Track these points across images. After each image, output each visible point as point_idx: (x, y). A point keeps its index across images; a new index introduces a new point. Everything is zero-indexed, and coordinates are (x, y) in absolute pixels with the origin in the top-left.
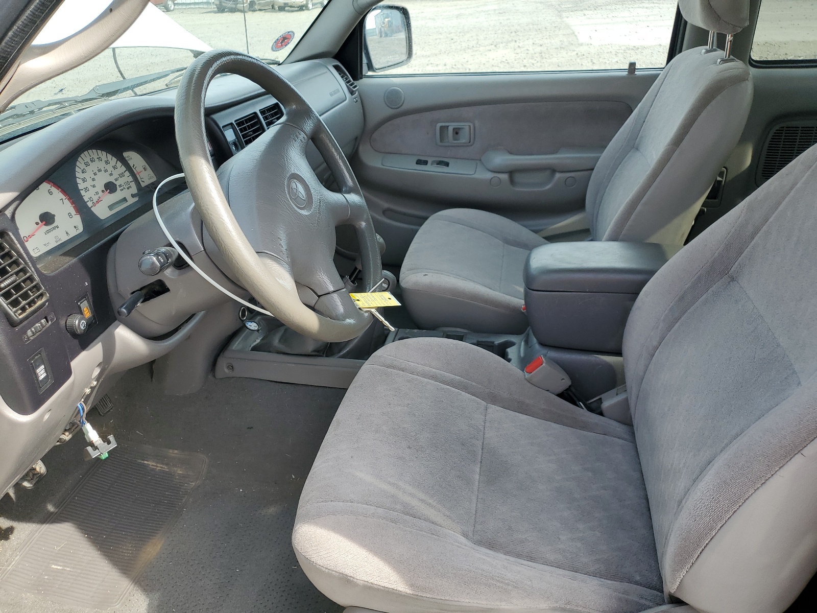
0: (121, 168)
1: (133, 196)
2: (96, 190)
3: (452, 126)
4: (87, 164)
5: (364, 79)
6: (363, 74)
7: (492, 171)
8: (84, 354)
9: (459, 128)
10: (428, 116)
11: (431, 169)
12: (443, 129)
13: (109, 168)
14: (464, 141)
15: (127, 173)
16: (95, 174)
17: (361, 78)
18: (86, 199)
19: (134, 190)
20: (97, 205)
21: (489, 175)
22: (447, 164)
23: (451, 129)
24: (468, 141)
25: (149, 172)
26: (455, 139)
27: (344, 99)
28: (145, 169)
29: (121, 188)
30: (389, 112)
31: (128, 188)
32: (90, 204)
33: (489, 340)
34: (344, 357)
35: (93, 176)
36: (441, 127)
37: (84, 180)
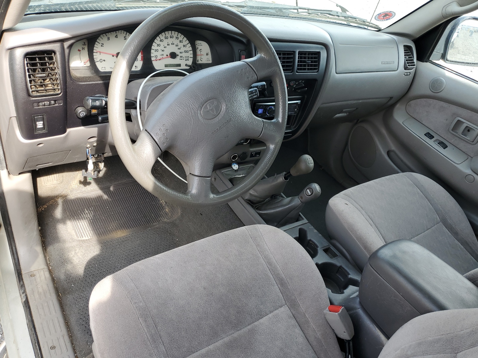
0: (189, 48)
1: (186, 65)
2: (163, 53)
3: (467, 123)
4: (166, 38)
5: (428, 63)
6: (430, 59)
7: (472, 170)
8: (82, 128)
9: (471, 128)
10: (454, 108)
11: (432, 143)
12: (459, 123)
13: (181, 45)
14: (468, 139)
15: (192, 52)
16: (168, 45)
17: (426, 62)
18: (152, 55)
19: (190, 62)
20: (158, 61)
21: (469, 172)
22: (445, 147)
23: (464, 126)
24: (472, 141)
25: (210, 56)
26: (463, 133)
27: (395, 70)
28: (207, 54)
29: (181, 58)
30: (428, 92)
31: (186, 60)
32: (153, 59)
33: (348, 271)
34: (260, 215)
35: (166, 45)
36: (459, 120)
37: (158, 45)
